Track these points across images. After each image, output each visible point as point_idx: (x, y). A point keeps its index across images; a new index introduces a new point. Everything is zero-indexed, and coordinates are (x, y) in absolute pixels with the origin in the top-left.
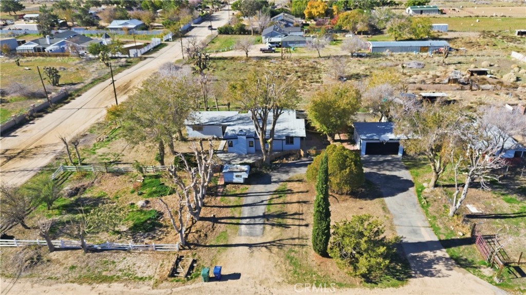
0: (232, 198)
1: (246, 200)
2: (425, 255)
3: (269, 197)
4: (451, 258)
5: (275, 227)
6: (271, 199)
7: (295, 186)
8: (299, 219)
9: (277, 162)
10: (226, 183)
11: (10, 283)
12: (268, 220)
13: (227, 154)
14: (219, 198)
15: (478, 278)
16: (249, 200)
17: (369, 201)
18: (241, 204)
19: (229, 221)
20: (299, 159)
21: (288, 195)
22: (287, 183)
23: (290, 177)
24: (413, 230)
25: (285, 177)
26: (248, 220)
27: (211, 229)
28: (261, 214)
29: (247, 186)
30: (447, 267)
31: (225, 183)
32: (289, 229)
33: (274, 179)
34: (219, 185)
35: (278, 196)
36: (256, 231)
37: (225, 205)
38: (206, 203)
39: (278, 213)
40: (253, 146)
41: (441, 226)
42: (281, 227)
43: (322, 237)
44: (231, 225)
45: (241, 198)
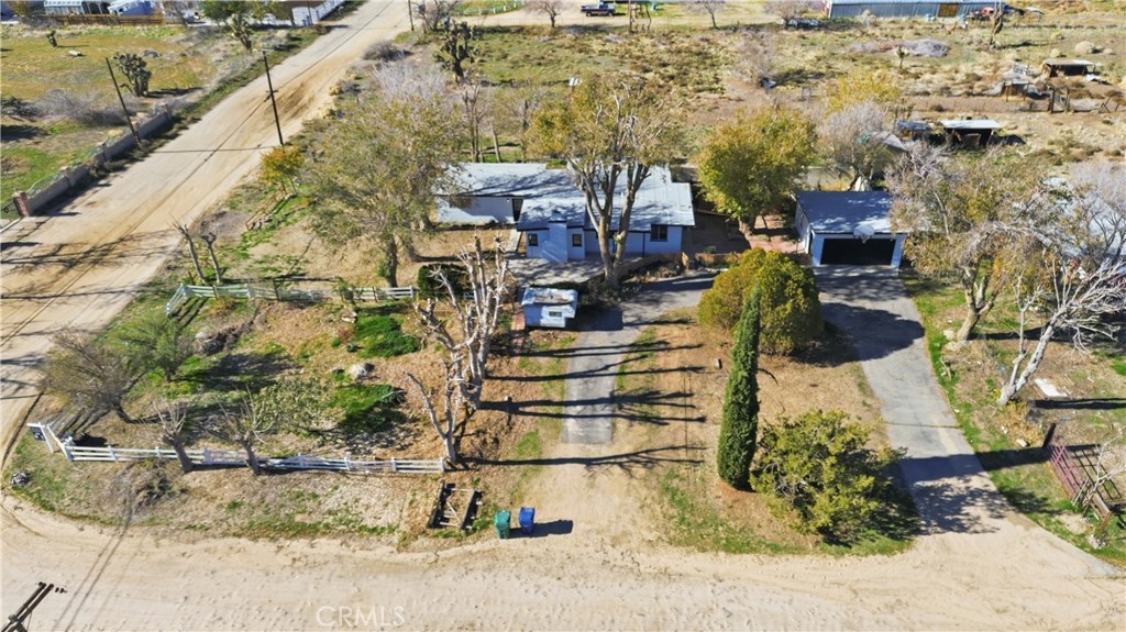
0: (543, 360)
1: (573, 364)
2: (948, 486)
3: (619, 358)
4: (1001, 492)
5: (636, 424)
6: (625, 362)
7: (673, 334)
8: (685, 406)
9: (634, 279)
10: (529, 328)
11: (113, 535)
12: (621, 408)
13: (527, 261)
14: (516, 360)
15: (1055, 538)
16: (579, 364)
17: (829, 370)
18: (562, 373)
19: (540, 409)
20: (678, 274)
21: (661, 353)
22: (657, 326)
23: (661, 313)
24: (923, 433)
25: (651, 313)
26: (579, 408)
27: (507, 428)
28: (607, 396)
29: (572, 334)
30: (992, 510)
31: (526, 326)
32: (666, 427)
33: (628, 318)
34: (515, 332)
35: (638, 355)
36: (597, 432)
37: (529, 375)
38: (492, 371)
39: (640, 392)
40: (580, 245)
41: (981, 426)
42: (649, 424)
43: (740, 453)
44: (545, 418)
45: (563, 360)
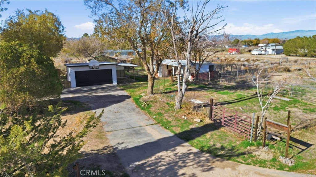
2: (160, 158)
4: (202, 151)
15: (257, 168)
24: (134, 131)
30: (202, 166)
41: (170, 119)
